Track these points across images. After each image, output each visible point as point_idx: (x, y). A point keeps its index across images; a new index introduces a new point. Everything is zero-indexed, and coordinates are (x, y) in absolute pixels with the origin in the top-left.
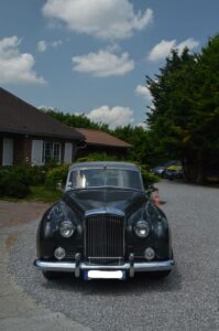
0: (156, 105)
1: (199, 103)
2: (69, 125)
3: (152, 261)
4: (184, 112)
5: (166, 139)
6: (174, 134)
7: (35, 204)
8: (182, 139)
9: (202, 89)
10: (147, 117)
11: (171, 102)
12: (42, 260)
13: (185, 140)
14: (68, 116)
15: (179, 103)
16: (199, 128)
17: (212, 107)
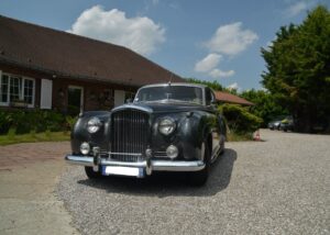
0: (270, 69)
4: (291, 72)
5: (277, 95)
6: (284, 91)
8: (290, 93)
9: (304, 51)
10: (262, 79)
11: (281, 65)
13: (292, 94)
15: (287, 65)
16: (303, 83)
17: (313, 65)
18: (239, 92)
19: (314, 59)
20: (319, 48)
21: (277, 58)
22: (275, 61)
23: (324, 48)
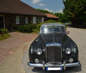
0: (65, 7)
1: (77, 6)
2: (43, 13)
4: (73, 9)
5: (68, 16)
6: (70, 15)
7: (34, 34)
8: (72, 16)
9: (78, 2)
10: (63, 10)
11: (69, 6)
12: (31, 62)
13: (73, 16)
14: (43, 10)
15: (71, 6)
16: (77, 13)
17: (80, 7)
18: (54, 13)
19: (81, 5)
22: (67, 4)
23: (84, 2)
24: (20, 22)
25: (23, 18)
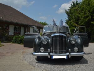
0: (68, 18)
1: (82, 16)
3: (77, 52)
4: (77, 20)
5: (72, 28)
10: (66, 22)
11: (73, 17)
15: (76, 17)
19: (87, 15)
20: (89, 11)
21: (72, 14)
22: (71, 15)
23: (91, 11)
24: (14, 33)
25: (18, 29)
